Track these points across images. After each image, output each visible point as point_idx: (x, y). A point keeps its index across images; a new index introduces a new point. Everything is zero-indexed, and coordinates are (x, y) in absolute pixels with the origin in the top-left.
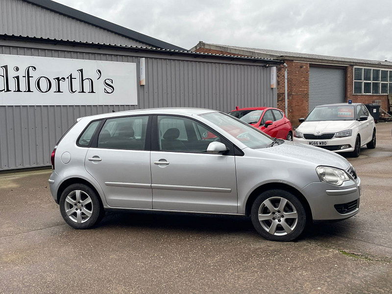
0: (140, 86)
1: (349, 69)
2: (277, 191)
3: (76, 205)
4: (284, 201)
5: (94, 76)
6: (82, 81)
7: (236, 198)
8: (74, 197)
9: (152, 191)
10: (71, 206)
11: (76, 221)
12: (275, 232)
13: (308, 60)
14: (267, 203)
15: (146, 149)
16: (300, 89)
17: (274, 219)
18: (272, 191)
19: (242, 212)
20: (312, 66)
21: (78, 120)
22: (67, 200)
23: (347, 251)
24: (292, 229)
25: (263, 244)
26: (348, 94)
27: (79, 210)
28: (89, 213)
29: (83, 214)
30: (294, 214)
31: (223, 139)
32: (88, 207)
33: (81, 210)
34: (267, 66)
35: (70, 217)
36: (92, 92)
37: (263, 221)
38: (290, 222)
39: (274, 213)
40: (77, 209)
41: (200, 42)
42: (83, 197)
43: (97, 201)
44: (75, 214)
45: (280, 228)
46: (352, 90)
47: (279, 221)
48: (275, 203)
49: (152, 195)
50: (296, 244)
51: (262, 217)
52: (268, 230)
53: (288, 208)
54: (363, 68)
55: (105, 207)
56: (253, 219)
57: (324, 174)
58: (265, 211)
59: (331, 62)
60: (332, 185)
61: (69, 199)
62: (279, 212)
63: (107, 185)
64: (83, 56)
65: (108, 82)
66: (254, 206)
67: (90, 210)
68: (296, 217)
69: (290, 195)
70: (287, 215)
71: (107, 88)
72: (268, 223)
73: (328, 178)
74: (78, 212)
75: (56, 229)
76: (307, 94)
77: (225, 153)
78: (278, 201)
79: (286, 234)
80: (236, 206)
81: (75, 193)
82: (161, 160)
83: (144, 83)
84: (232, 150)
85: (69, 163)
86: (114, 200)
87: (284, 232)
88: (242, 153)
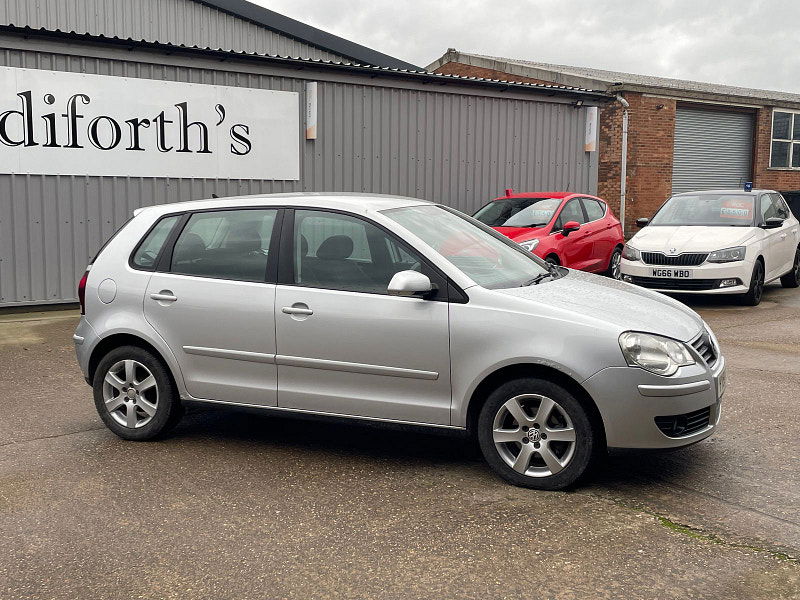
0: (306, 142)
1: (763, 115)
2: (534, 382)
3: (125, 389)
4: (548, 405)
5: (211, 118)
6: (186, 127)
7: (449, 392)
8: (122, 374)
9: (277, 369)
10: (116, 393)
11: (125, 424)
12: (527, 468)
13: (674, 93)
14: (512, 405)
15: (268, 281)
16: (656, 155)
17: (526, 440)
18: (523, 381)
19: (459, 424)
20: (681, 106)
21: (136, 212)
22: (107, 379)
23: (674, 519)
24: (563, 464)
25: (501, 495)
26: (758, 169)
27: (131, 401)
28: (151, 408)
29: (139, 409)
30: (568, 433)
31: (427, 267)
32: (150, 395)
33: (135, 401)
34: (579, 104)
35: (114, 415)
36: (206, 150)
37: (502, 444)
38: (559, 448)
39: (525, 428)
40: (127, 399)
41: (450, 52)
42: (141, 374)
43: (167, 386)
44: (123, 409)
45: (536, 461)
46: (765, 159)
47: (537, 445)
48: (530, 407)
49: (277, 378)
50: (569, 498)
51: (501, 435)
52: (512, 464)
53: (556, 419)
54: (793, 112)
55: (183, 397)
56: (481, 437)
57: (636, 350)
58: (509, 422)
59: (723, 98)
60: (652, 373)
61: (112, 378)
62: (536, 426)
63: (188, 352)
64: (188, 75)
65: (238, 130)
66: (485, 410)
67: (154, 402)
68: (572, 438)
69: (560, 391)
70: (554, 434)
71: (235, 144)
72: (513, 448)
73: (645, 358)
74: (130, 404)
75: (84, 437)
76: (668, 167)
77: (429, 295)
78: (536, 403)
79: (549, 473)
80: (447, 409)
81: (124, 364)
82: (294, 306)
83: (313, 135)
84: (443, 290)
85: (114, 302)
86: (201, 384)
87: (546, 470)
88: (464, 298)
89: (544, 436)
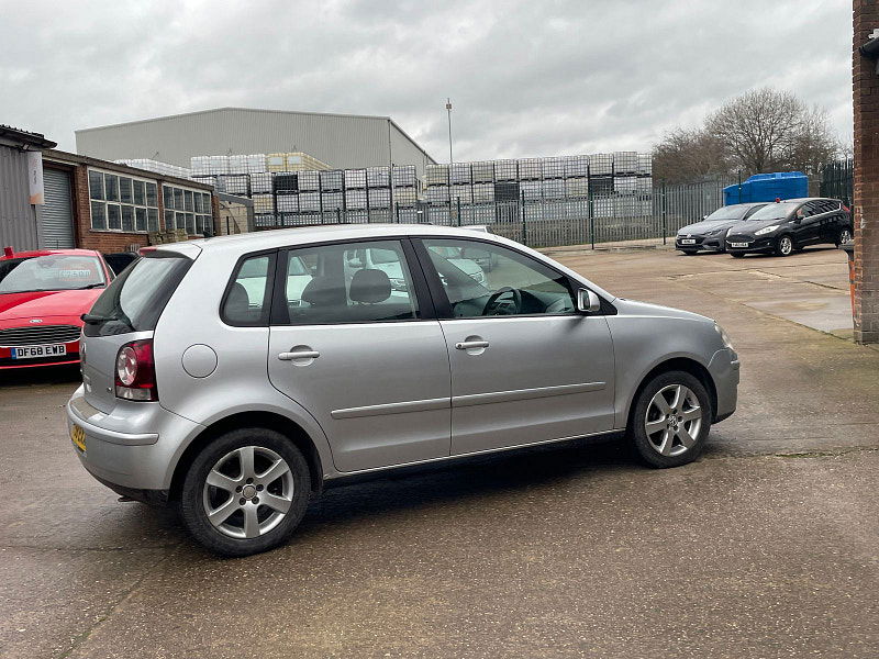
1: (81, 173)
2: (673, 374)
3: (239, 488)
7: (613, 399)
8: (233, 469)
9: (452, 414)
10: (224, 497)
11: (244, 535)
12: (672, 449)
14: (658, 398)
17: (668, 426)
19: (622, 425)
22: (208, 481)
24: (694, 437)
27: (249, 503)
28: (282, 502)
29: (263, 509)
30: (696, 412)
33: (255, 500)
34: (25, 147)
35: (222, 529)
37: (652, 436)
39: (667, 416)
40: (243, 501)
44: (237, 518)
46: (87, 224)
48: (669, 396)
49: (451, 423)
51: (651, 427)
52: (661, 451)
54: (104, 172)
55: (327, 476)
61: (216, 478)
62: (675, 411)
63: (337, 417)
66: (638, 409)
68: (699, 415)
69: (692, 378)
70: (688, 415)
74: (249, 507)
78: (673, 392)
79: (685, 449)
81: (238, 455)
82: (467, 340)
87: (681, 448)
88: (613, 311)
89: (680, 419)
